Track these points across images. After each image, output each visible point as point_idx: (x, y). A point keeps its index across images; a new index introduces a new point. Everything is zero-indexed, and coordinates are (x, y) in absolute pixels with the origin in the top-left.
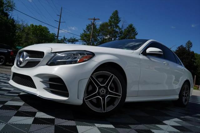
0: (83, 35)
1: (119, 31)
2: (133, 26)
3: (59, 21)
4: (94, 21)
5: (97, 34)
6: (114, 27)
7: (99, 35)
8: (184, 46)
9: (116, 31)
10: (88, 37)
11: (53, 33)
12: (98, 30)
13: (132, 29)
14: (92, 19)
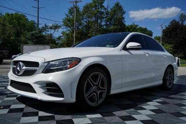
0: (65, 20)
1: (104, 11)
2: (120, 4)
3: (37, 7)
4: (76, 4)
5: (81, 17)
6: (99, 7)
7: (83, 19)
8: (177, 20)
9: (101, 12)
10: (71, 21)
11: (32, 21)
12: (82, 13)
13: (119, 8)
14: (74, 2)
